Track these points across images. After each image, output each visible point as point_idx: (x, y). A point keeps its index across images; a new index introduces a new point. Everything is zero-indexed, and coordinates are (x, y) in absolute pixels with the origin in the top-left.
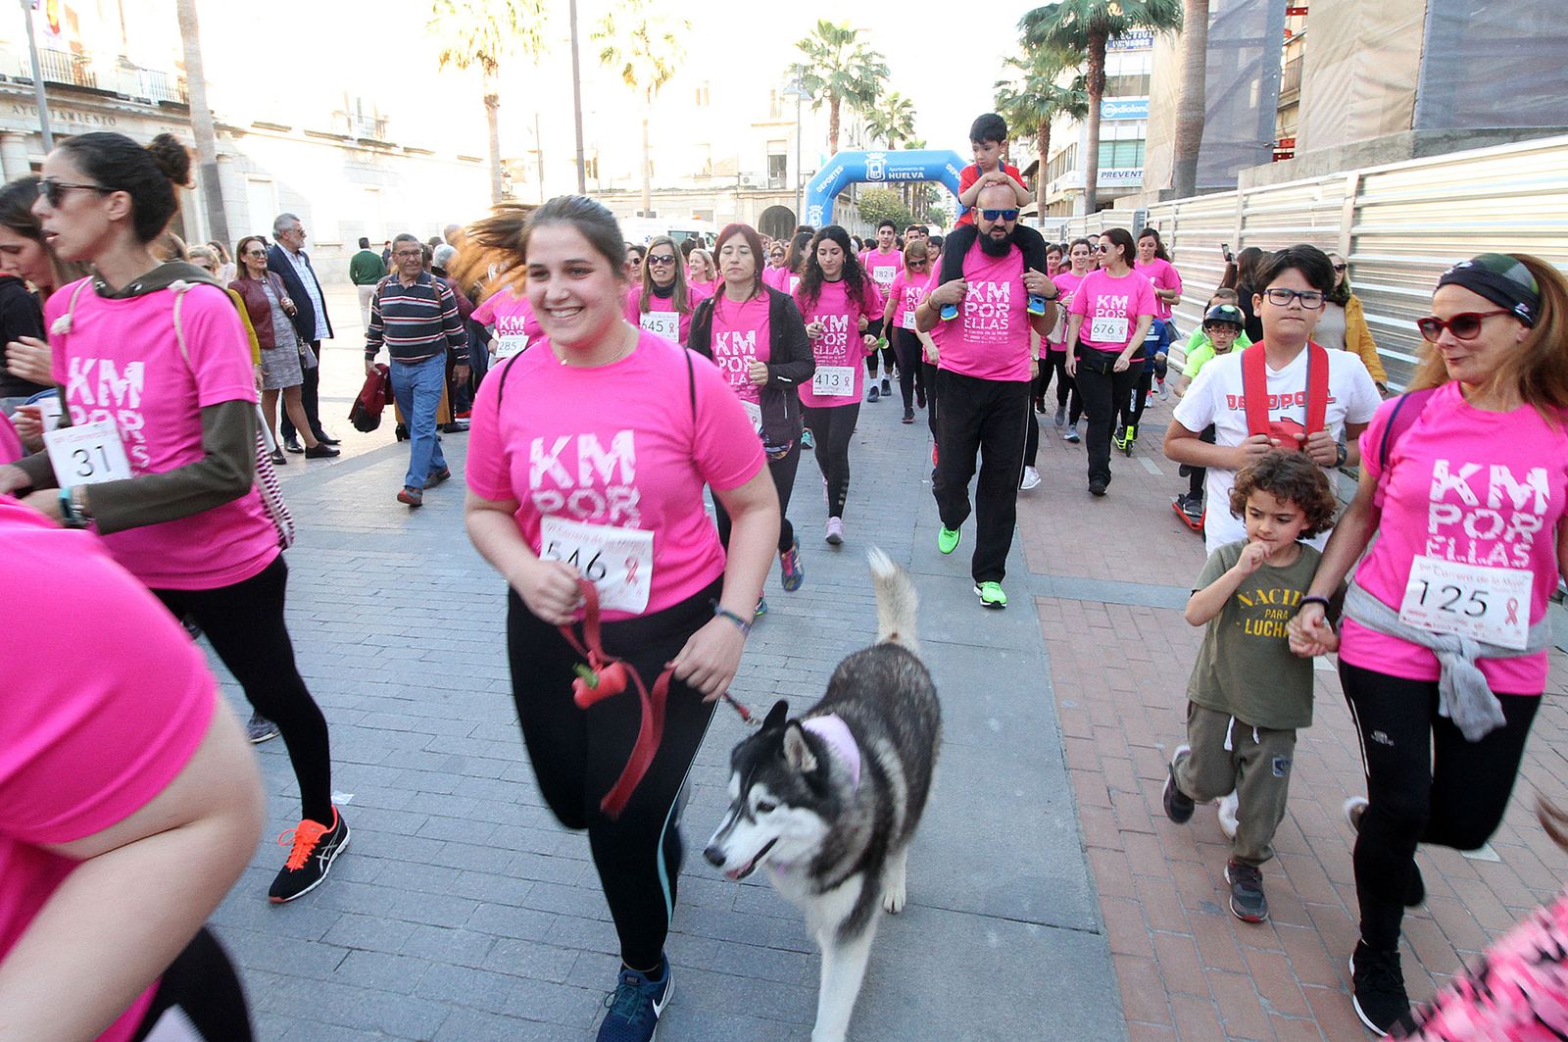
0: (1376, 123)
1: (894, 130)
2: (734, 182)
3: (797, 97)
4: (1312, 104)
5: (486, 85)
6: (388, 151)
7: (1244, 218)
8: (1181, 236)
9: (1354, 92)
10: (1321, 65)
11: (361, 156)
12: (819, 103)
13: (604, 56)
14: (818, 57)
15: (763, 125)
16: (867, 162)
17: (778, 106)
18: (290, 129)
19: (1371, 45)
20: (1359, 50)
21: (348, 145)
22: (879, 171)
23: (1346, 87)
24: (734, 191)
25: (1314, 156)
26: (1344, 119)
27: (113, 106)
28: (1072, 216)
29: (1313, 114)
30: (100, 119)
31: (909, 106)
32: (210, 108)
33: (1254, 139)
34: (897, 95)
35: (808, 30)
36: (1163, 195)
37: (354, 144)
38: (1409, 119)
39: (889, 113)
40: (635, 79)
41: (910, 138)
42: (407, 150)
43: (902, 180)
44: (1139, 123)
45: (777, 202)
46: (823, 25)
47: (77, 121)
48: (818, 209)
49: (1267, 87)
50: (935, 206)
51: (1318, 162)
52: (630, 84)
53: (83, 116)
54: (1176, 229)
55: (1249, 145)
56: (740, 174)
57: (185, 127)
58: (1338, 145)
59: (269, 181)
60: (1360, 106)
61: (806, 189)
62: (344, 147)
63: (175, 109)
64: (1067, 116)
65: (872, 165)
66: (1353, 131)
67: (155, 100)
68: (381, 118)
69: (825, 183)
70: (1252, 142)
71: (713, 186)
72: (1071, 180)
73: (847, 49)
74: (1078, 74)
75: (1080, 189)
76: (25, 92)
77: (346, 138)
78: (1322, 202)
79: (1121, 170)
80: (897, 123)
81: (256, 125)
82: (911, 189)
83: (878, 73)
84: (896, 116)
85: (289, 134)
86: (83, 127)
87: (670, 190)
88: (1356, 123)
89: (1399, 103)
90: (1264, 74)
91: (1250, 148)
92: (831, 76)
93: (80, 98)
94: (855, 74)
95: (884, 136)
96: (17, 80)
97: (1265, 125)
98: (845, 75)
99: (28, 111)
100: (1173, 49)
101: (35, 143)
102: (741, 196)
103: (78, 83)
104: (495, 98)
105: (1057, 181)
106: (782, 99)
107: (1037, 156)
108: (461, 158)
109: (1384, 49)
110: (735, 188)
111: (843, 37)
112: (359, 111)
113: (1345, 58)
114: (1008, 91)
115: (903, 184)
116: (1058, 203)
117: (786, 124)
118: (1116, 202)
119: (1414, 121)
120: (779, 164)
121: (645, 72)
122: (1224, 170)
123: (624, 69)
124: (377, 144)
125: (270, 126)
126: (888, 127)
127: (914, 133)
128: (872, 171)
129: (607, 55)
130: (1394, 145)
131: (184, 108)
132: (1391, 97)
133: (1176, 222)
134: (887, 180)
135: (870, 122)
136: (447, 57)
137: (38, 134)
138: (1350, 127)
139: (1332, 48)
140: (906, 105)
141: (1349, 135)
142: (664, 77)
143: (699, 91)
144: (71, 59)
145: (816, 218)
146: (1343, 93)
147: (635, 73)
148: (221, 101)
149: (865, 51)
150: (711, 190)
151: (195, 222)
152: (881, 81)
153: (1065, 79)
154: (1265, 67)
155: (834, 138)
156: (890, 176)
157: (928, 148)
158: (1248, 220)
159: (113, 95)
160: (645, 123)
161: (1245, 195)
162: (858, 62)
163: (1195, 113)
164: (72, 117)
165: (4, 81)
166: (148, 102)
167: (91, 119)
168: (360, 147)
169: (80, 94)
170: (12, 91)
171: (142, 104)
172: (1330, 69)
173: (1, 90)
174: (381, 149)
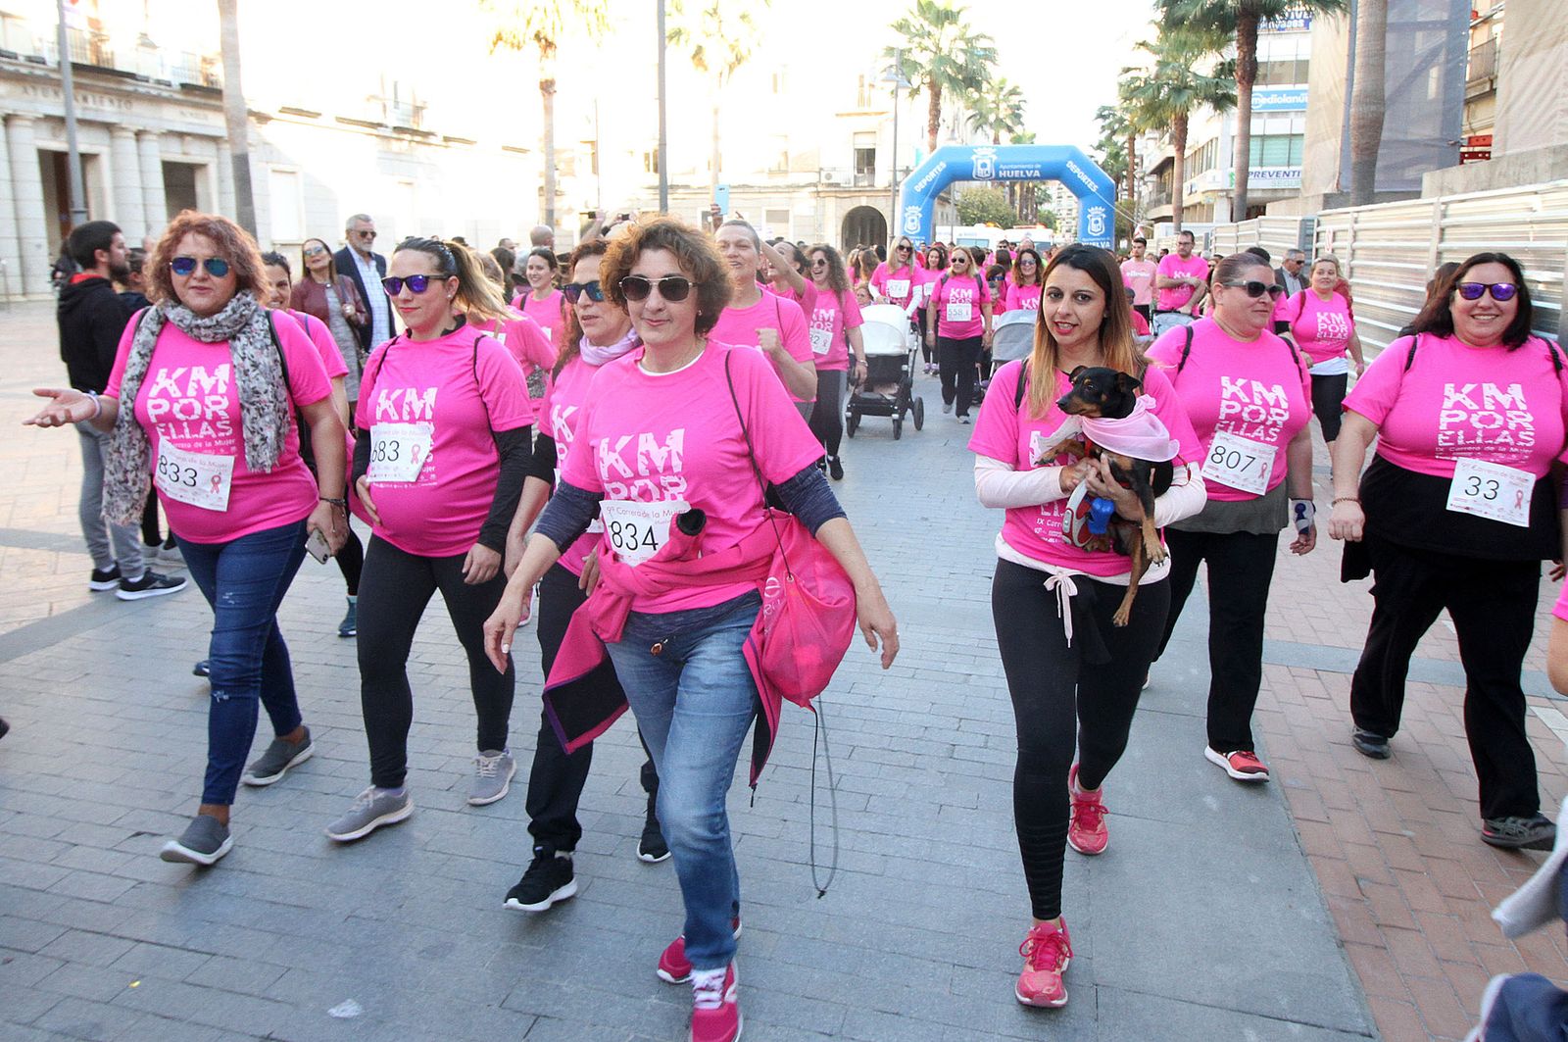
1: (999, 121)
2: (813, 178)
3: (892, 84)
4: (1512, 97)
5: (542, 67)
6: (426, 140)
7: (1442, 230)
8: (1362, 248)
9: (1564, 84)
11: (395, 146)
12: (916, 91)
13: (671, 38)
14: (917, 39)
15: (849, 115)
16: (974, 158)
17: (866, 95)
18: (319, 114)
21: (381, 133)
23: (1556, 78)
24: (815, 189)
25: (1517, 158)
26: (1552, 118)
27: (130, 88)
28: (1212, 221)
29: (1513, 107)
30: (116, 103)
31: (1018, 94)
33: (1437, 135)
34: (1003, 82)
35: (906, 10)
36: (1329, 201)
37: (388, 132)
39: (995, 102)
40: (705, 63)
41: (1018, 129)
42: (447, 139)
43: (1008, 178)
44: (1292, 115)
45: (864, 202)
47: (90, 104)
48: (916, 211)
49: (1451, 76)
50: (1045, 208)
51: (1523, 165)
52: (701, 69)
53: (97, 99)
54: (1355, 241)
55: (1431, 143)
56: (821, 169)
57: (212, 113)
58: (1545, 145)
59: (293, 173)
61: (902, 188)
62: (377, 136)
63: (196, 93)
64: (1207, 108)
65: (980, 162)
67: (176, 82)
68: (419, 104)
70: (1434, 140)
71: (789, 183)
72: (1211, 179)
73: (950, 30)
74: (1221, 60)
75: (1222, 191)
76: (38, 72)
77: (380, 125)
78: (1541, 214)
79: (1272, 169)
80: (1004, 112)
81: (284, 110)
82: (1017, 188)
83: (987, 58)
84: (1003, 106)
85: (318, 121)
86: (97, 110)
87: (739, 187)
90: (1448, 61)
91: (1433, 146)
92: (932, 61)
93: (98, 79)
94: (961, 59)
95: (986, 128)
96: (30, 59)
97: (1450, 121)
98: (947, 60)
99: (39, 92)
100: (1338, 32)
101: (47, 128)
102: (822, 195)
103: (95, 63)
104: (552, 83)
105: (1193, 181)
106: (872, 86)
107: (1171, 151)
108: (506, 148)
110: (815, 185)
111: (946, 17)
112: (396, 94)
113: (1553, 45)
114: (1138, 78)
115: (1008, 183)
116: (1194, 206)
117: (877, 114)
118: (1269, 207)
120: (866, 159)
121: (717, 55)
122: (1399, 172)
123: (694, 50)
124: (415, 132)
125: (299, 112)
126: (992, 118)
127: (1023, 125)
128: (979, 168)
129: (674, 36)
133: (1355, 232)
134: (997, 178)
135: (971, 112)
136: (499, 38)
137: (48, 118)
139: (1538, 33)
140: (1013, 92)
142: (739, 60)
143: (775, 76)
144: (88, 36)
145: (913, 221)
147: (706, 56)
149: (971, 33)
150: (788, 187)
152: (988, 64)
153: (1205, 65)
154: (1449, 52)
155: (934, 129)
156: (998, 174)
157: (1037, 142)
158: (1447, 231)
159: (132, 76)
160: (716, 112)
161: (1443, 203)
162: (962, 45)
163: (1373, 108)
164: (85, 99)
165: (16, 58)
166: (169, 85)
167: (106, 102)
168: (395, 135)
169: (98, 75)
170: (24, 71)
171: (162, 87)
172: (1535, 58)
173: (11, 68)
174: (417, 138)
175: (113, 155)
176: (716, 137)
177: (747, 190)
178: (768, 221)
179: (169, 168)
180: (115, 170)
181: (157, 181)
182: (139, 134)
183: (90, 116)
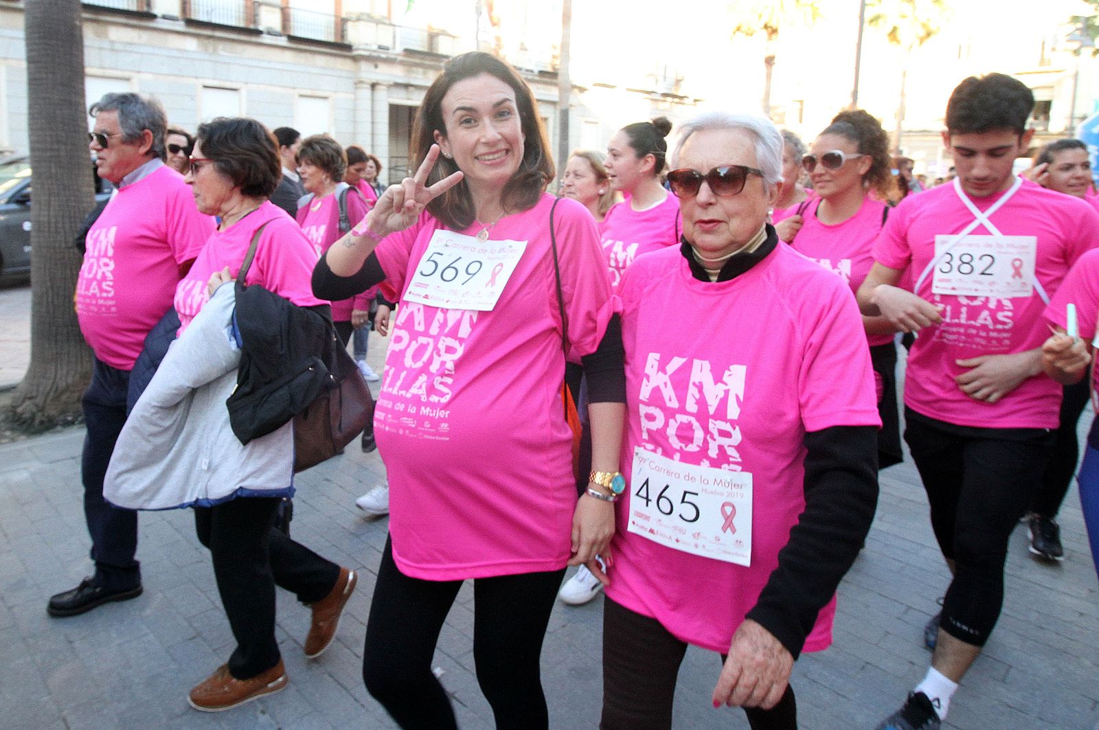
5: (767, 48)
6: (682, 101)
11: (661, 105)
15: (1028, 73)
18: (616, 86)
21: (654, 98)
32: (570, 73)
37: (658, 96)
40: (899, 38)
42: (695, 101)
52: (895, 43)
57: (554, 88)
59: (596, 123)
62: (651, 99)
67: (536, 70)
68: (679, 78)
77: (654, 92)
81: (595, 84)
85: (615, 90)
87: (920, 131)
112: (665, 73)
117: (1055, 71)
121: (910, 32)
123: (890, 30)
124: (674, 96)
125: (605, 86)
129: (874, 20)
136: (739, 29)
142: (929, 34)
147: (900, 33)
160: (904, 74)
166: (532, 71)
168: (662, 98)
171: (529, 73)
174: (677, 100)
176: (903, 94)
177: (926, 134)
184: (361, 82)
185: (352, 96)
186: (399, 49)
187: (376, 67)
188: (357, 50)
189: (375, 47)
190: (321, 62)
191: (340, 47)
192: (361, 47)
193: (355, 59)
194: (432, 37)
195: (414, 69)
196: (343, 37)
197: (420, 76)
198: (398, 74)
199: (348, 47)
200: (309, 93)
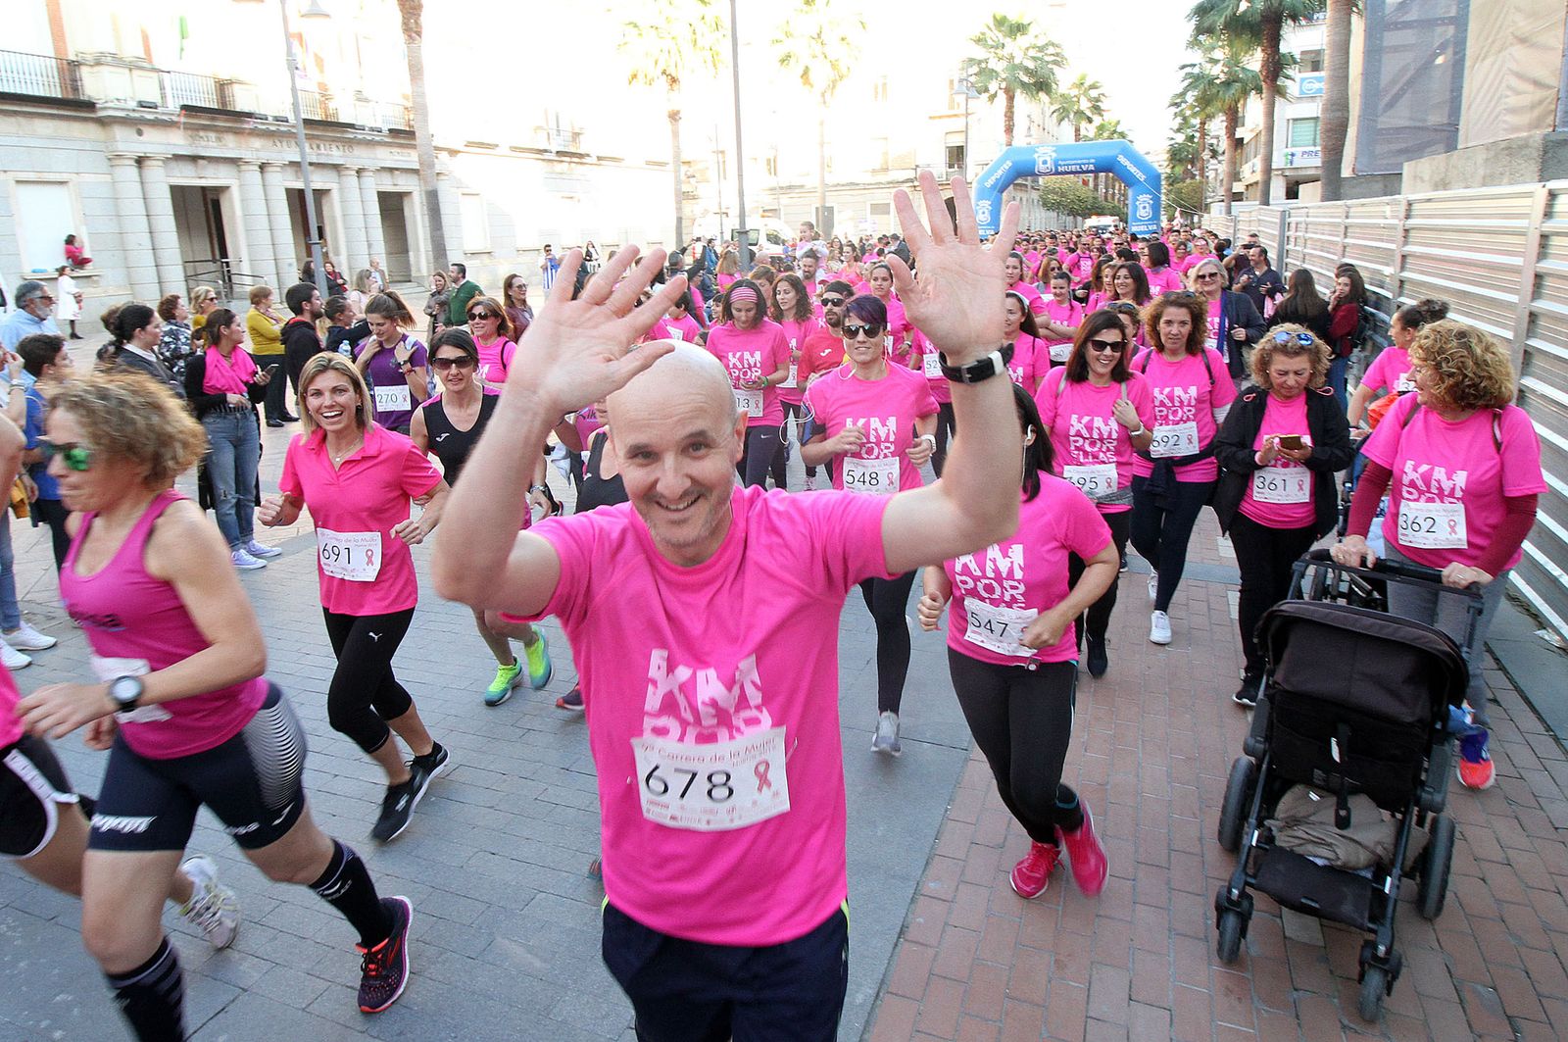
0: (1525, 119)
1: (1080, 113)
2: (911, 174)
3: (965, 96)
4: (1472, 95)
5: (669, 100)
6: (583, 161)
9: (1508, 87)
10: (1480, 58)
11: (559, 167)
12: (994, 96)
13: (783, 61)
14: (993, 50)
15: (940, 117)
16: (1036, 156)
17: (955, 99)
18: (497, 146)
19: (1522, 41)
20: (1511, 44)
21: (547, 158)
22: (1048, 165)
23: (1501, 82)
24: (911, 184)
26: (1500, 113)
27: (352, 136)
29: (1474, 106)
30: (341, 148)
31: (1097, 88)
32: (431, 133)
33: (1445, 121)
34: (1083, 78)
35: (982, 23)
37: (553, 156)
38: (1552, 118)
39: (1075, 96)
40: (811, 82)
42: (599, 158)
43: (1071, 172)
46: (998, 18)
47: (323, 151)
48: (986, 203)
52: (807, 86)
53: (327, 146)
55: (1437, 128)
56: (917, 166)
57: (409, 151)
59: (478, 194)
60: (1513, 101)
62: (543, 160)
63: (403, 136)
65: (1041, 159)
66: (1505, 126)
67: (385, 129)
68: (576, 131)
69: (993, 178)
71: (890, 180)
73: (1023, 41)
75: (1277, 170)
76: (282, 129)
77: (546, 151)
80: (1084, 105)
81: (468, 144)
83: (1055, 63)
84: (1083, 100)
85: (497, 151)
86: (328, 155)
87: (847, 185)
88: (1509, 118)
89: (1547, 98)
92: (1007, 69)
93: (326, 130)
94: (1031, 65)
95: (1068, 120)
96: (276, 119)
98: (1020, 67)
99: (284, 144)
101: (290, 171)
103: (324, 119)
104: (678, 112)
105: (1255, 160)
108: (648, 163)
109: (1532, 45)
110: (912, 181)
111: (1018, 29)
112: (558, 126)
113: (1499, 52)
114: (1194, 73)
119: (1557, 118)
120: (957, 155)
121: (821, 74)
123: (802, 72)
124: (572, 155)
125: (481, 145)
126: (1074, 110)
128: (1041, 165)
129: (785, 60)
130: (1527, 146)
131: (411, 134)
132: (1540, 94)
134: (1057, 173)
135: (1056, 106)
137: (292, 164)
138: (1505, 122)
140: (1093, 87)
141: (1505, 130)
142: (841, 77)
143: (876, 88)
144: (318, 96)
145: (984, 213)
146: (1498, 88)
147: (811, 74)
148: (440, 128)
149: (1040, 43)
150: (889, 183)
151: (416, 233)
152: (1057, 70)
155: (1009, 130)
156: (1060, 169)
159: (352, 126)
160: (822, 124)
162: (1034, 53)
163: (1339, 114)
164: (318, 147)
165: (266, 119)
166: (380, 131)
167: (334, 148)
168: (557, 158)
169: (325, 127)
170: (273, 128)
171: (376, 133)
172: (1488, 61)
173: (264, 127)
174: (575, 160)
175: (341, 190)
177: (853, 187)
178: (872, 213)
179: (383, 197)
180: (343, 201)
181: (374, 208)
182: (359, 172)
183: (322, 160)
184: (119, 156)
185: (108, 178)
186: (173, 105)
187: (140, 133)
188: (105, 108)
189: (133, 104)
190: (45, 128)
191: (74, 106)
192: (110, 105)
193: (103, 122)
194: (222, 87)
195: (202, 134)
196: (76, 89)
197: (215, 144)
198: (178, 141)
199: (90, 106)
200: (32, 177)
